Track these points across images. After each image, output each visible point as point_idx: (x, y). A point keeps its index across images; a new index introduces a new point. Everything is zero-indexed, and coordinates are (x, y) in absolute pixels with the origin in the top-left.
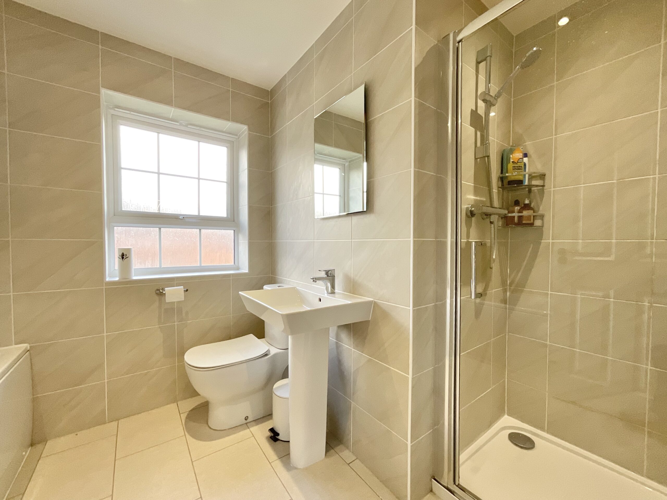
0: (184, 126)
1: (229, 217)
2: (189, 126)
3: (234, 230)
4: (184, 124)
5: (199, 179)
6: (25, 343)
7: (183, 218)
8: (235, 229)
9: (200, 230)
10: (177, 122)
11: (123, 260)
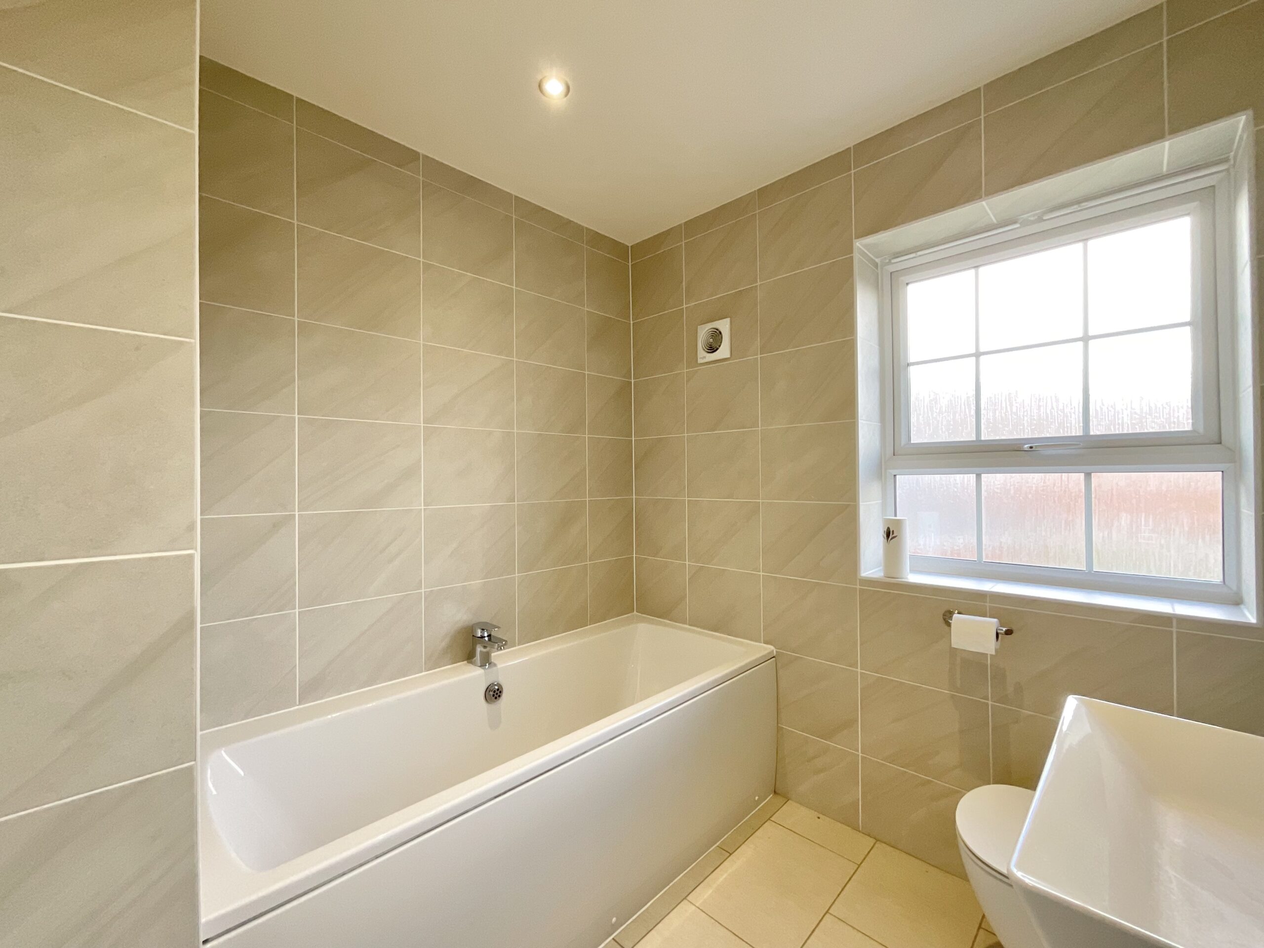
0: (1033, 222)
1: (1201, 430)
2: (1045, 218)
3: (1222, 472)
4: (1032, 219)
5: (1086, 339)
6: (772, 645)
7: (1031, 447)
8: (1223, 466)
9: (1088, 475)
10: (1015, 222)
11: (887, 541)
